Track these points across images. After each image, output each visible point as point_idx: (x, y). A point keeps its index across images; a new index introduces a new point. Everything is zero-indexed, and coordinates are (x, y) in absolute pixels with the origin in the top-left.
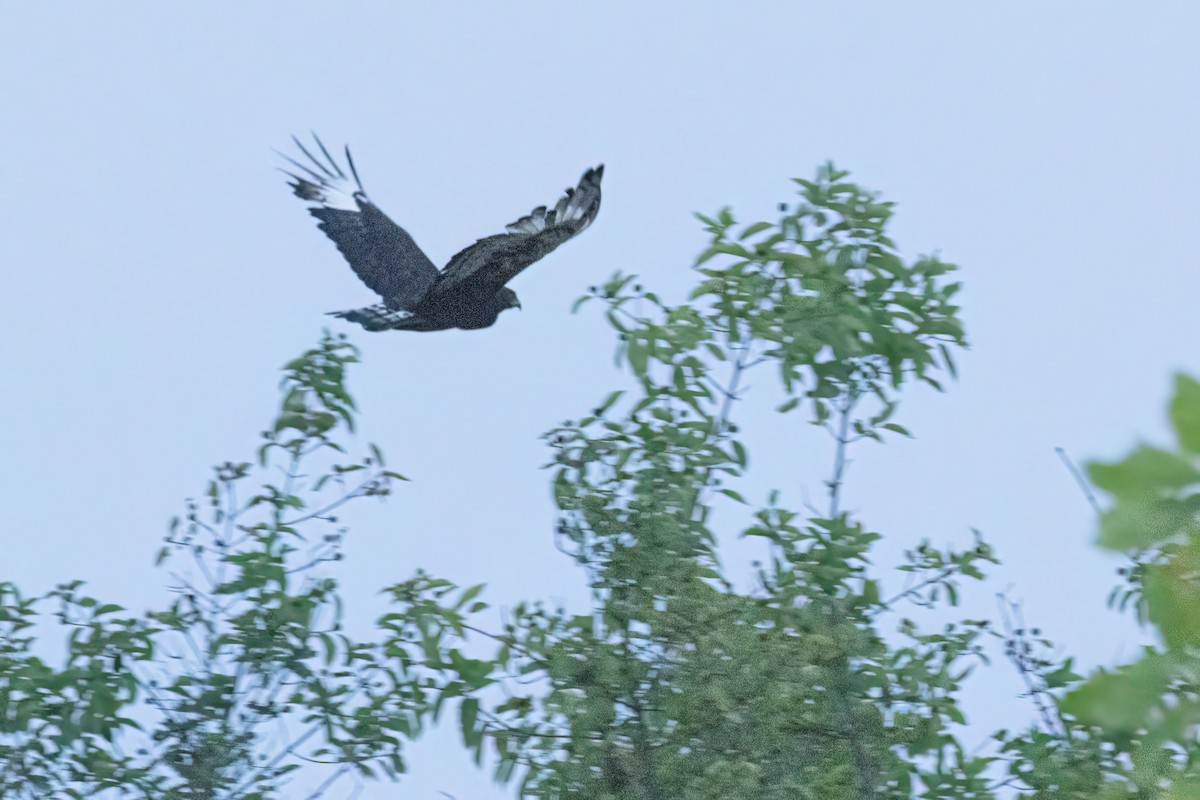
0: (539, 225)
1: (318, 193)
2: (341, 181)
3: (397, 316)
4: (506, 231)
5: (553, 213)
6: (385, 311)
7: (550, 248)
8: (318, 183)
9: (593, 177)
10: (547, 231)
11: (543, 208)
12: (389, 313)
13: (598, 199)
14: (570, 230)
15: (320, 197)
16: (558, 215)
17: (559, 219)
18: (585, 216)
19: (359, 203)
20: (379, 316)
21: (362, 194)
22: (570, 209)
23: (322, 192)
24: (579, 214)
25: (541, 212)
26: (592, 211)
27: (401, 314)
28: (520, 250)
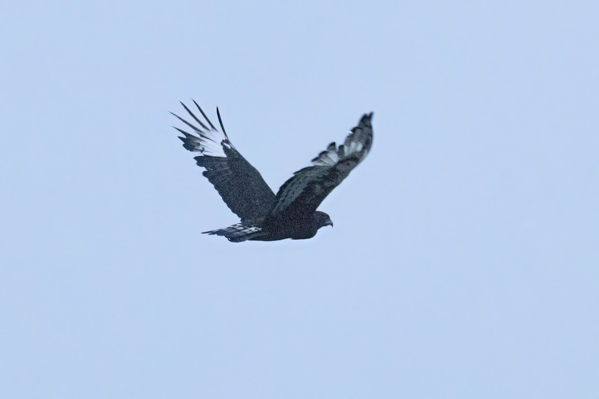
0: (334, 158)
1: (199, 144)
2: (213, 132)
3: (251, 230)
4: (312, 165)
5: (341, 147)
6: (242, 228)
7: (345, 174)
8: (198, 136)
9: (366, 120)
10: (340, 162)
11: (333, 144)
12: (245, 229)
13: (371, 135)
14: (355, 159)
15: (201, 148)
16: (346, 148)
17: (347, 151)
18: (364, 148)
19: (226, 149)
20: (239, 231)
21: (227, 141)
22: (353, 144)
23: (201, 143)
24: (360, 147)
25: (332, 147)
26: (368, 144)
27: (253, 229)
28: (326, 178)
